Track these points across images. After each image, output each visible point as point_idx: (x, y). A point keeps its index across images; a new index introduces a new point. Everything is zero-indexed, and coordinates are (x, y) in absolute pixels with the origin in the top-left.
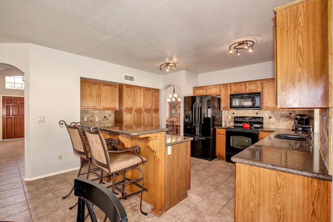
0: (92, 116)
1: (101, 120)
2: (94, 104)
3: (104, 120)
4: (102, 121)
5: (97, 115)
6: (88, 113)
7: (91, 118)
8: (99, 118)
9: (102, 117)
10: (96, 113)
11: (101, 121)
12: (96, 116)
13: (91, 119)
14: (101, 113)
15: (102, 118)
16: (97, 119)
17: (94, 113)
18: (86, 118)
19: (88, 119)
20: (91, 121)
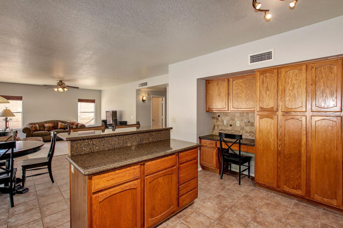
0: (233, 120)
1: (243, 125)
2: (223, 105)
3: (247, 126)
4: (245, 127)
5: (238, 117)
6: (228, 116)
7: (231, 121)
8: (240, 122)
9: (244, 121)
10: (237, 116)
11: (243, 127)
12: (236, 119)
13: (231, 123)
14: (243, 116)
15: (245, 123)
16: (238, 124)
17: (234, 116)
18: (226, 121)
19: (227, 122)
20: (231, 125)
